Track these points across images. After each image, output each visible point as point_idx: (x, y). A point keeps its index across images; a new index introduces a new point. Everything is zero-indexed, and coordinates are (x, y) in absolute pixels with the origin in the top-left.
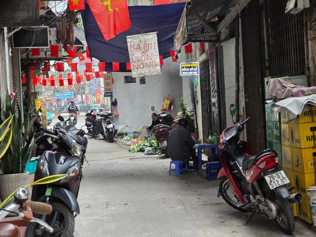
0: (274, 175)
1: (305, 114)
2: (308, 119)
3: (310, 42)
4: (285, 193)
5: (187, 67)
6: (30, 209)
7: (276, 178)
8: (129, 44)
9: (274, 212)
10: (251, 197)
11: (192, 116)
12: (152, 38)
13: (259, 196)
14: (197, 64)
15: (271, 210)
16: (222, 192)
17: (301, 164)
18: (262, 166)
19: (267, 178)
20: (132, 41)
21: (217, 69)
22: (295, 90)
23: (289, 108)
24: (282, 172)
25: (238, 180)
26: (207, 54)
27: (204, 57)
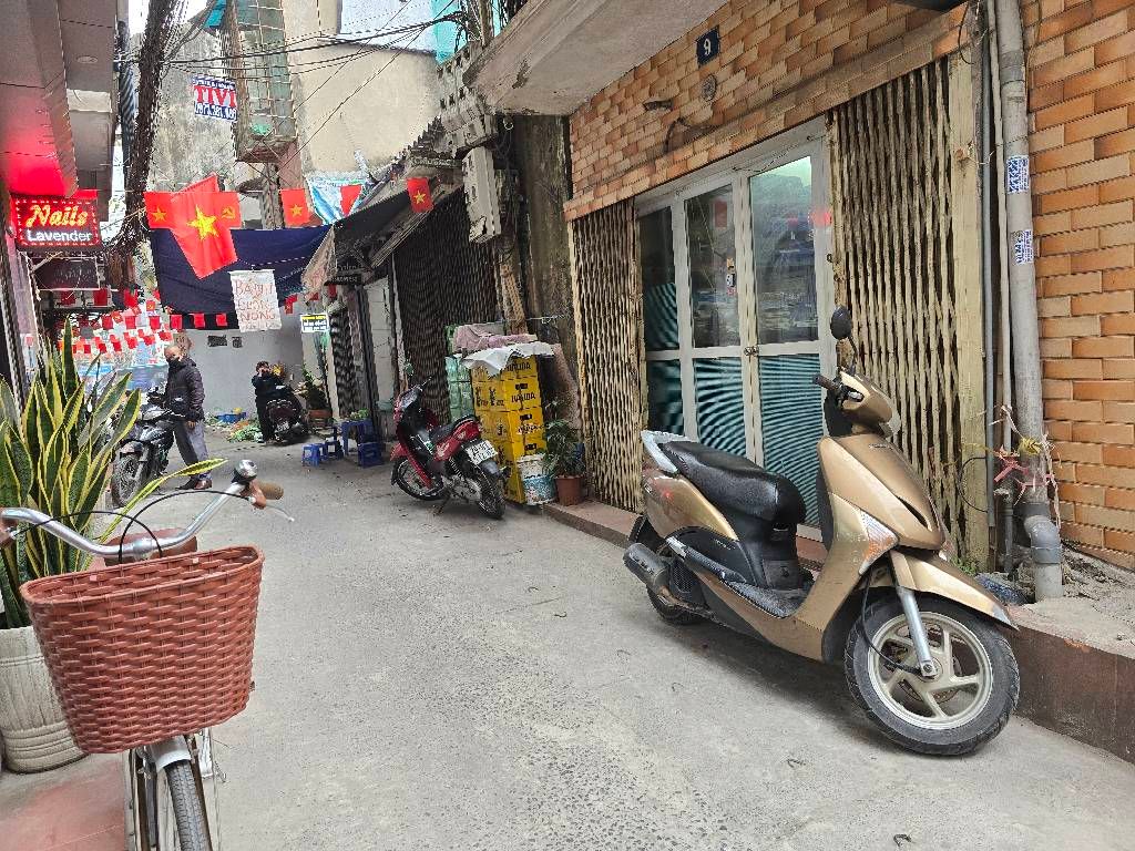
0: (478, 446)
1: (509, 368)
2: (513, 374)
3: (503, 279)
4: (492, 469)
5: (311, 321)
6: (260, 491)
7: (481, 451)
8: (233, 284)
9: (478, 495)
10: (444, 479)
11: (321, 386)
12: (267, 277)
13: (456, 476)
14: (325, 315)
15: (474, 492)
16: (397, 478)
17: (506, 431)
18: (462, 436)
19: (469, 452)
20: (238, 278)
21: (361, 322)
22: (492, 339)
23: (488, 361)
24: (487, 442)
25: (422, 459)
26: (341, 302)
27: (336, 306)
